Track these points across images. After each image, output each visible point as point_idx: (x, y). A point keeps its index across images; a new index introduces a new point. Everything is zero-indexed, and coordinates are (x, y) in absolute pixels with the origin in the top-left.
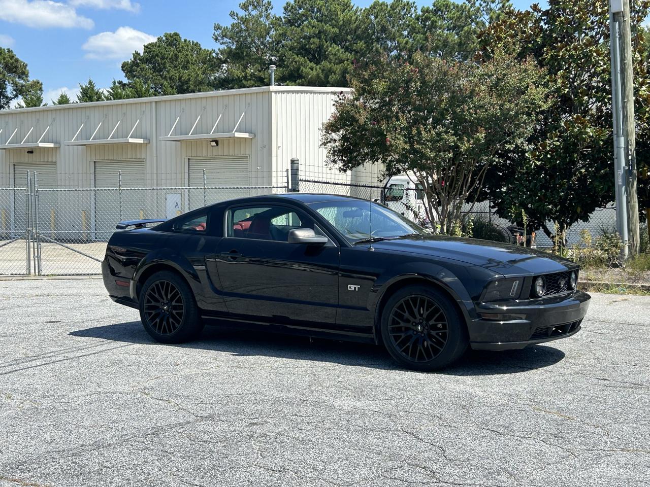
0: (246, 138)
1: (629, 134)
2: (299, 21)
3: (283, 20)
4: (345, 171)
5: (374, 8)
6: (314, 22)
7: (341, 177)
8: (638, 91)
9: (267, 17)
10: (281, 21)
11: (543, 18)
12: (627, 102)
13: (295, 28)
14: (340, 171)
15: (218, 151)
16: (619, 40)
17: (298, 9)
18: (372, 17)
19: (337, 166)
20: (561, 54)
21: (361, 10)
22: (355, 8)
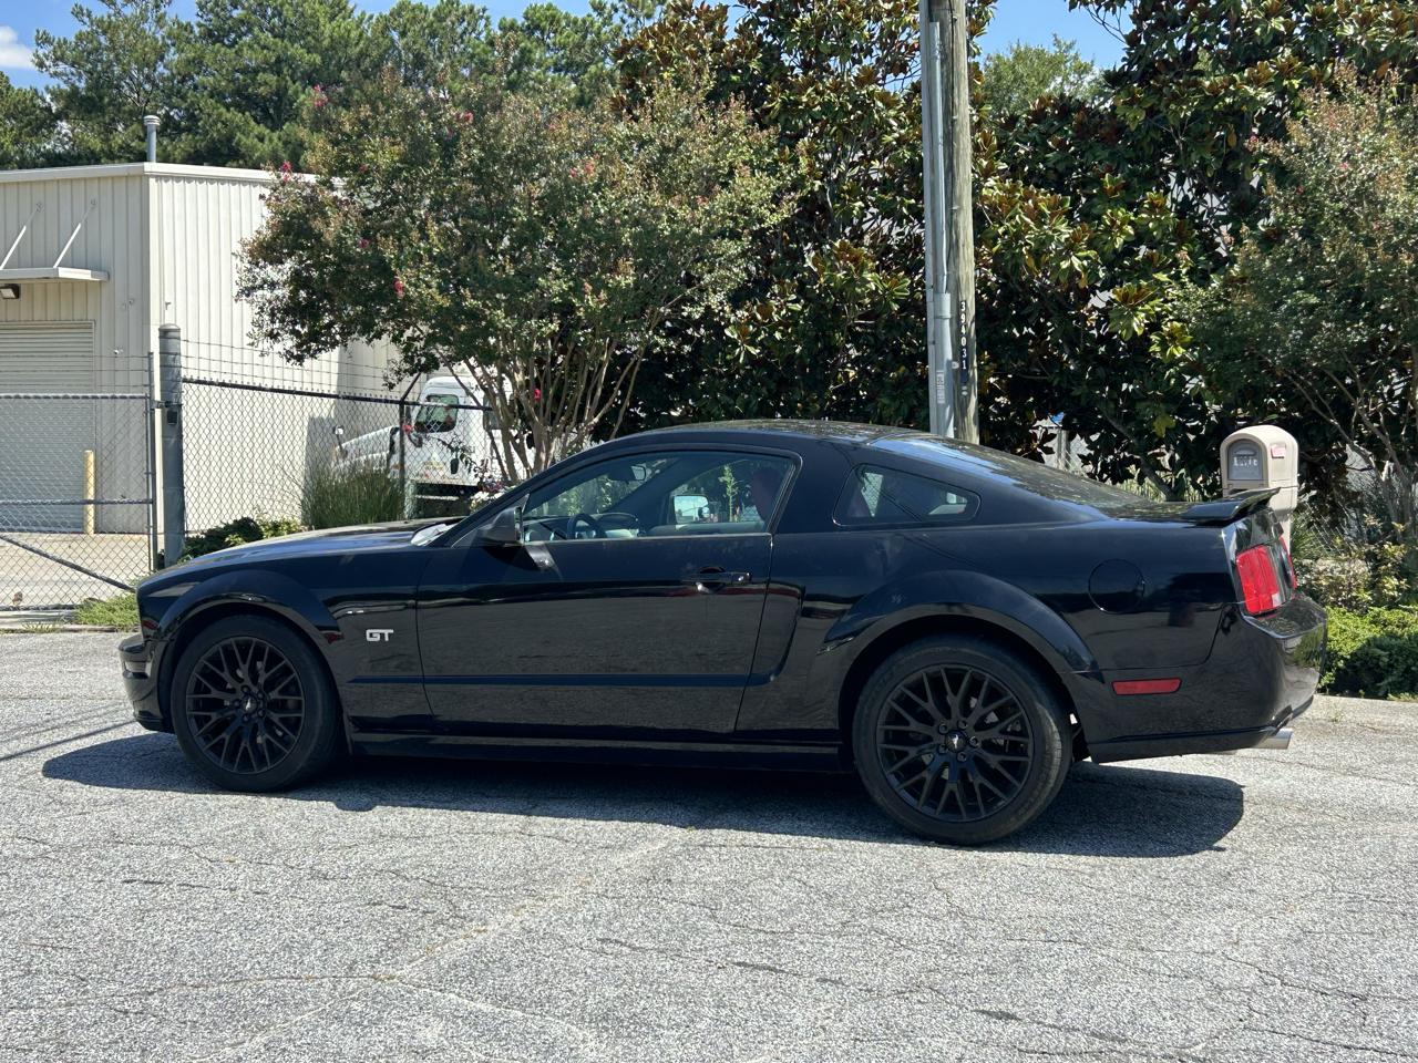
0: (86, 282)
1: (963, 287)
2: (233, 36)
3: (196, 30)
4: (300, 359)
5: (399, 15)
6: (267, 37)
7: (288, 374)
8: (980, 187)
9: (160, 20)
10: (192, 32)
11: (762, 19)
12: (958, 211)
13: (223, 49)
14: (288, 360)
15: (21, 310)
16: (942, 67)
17: (229, 8)
18: (396, 36)
19: (278, 347)
20: (804, 99)
21: (371, 17)
22: (357, 14)
